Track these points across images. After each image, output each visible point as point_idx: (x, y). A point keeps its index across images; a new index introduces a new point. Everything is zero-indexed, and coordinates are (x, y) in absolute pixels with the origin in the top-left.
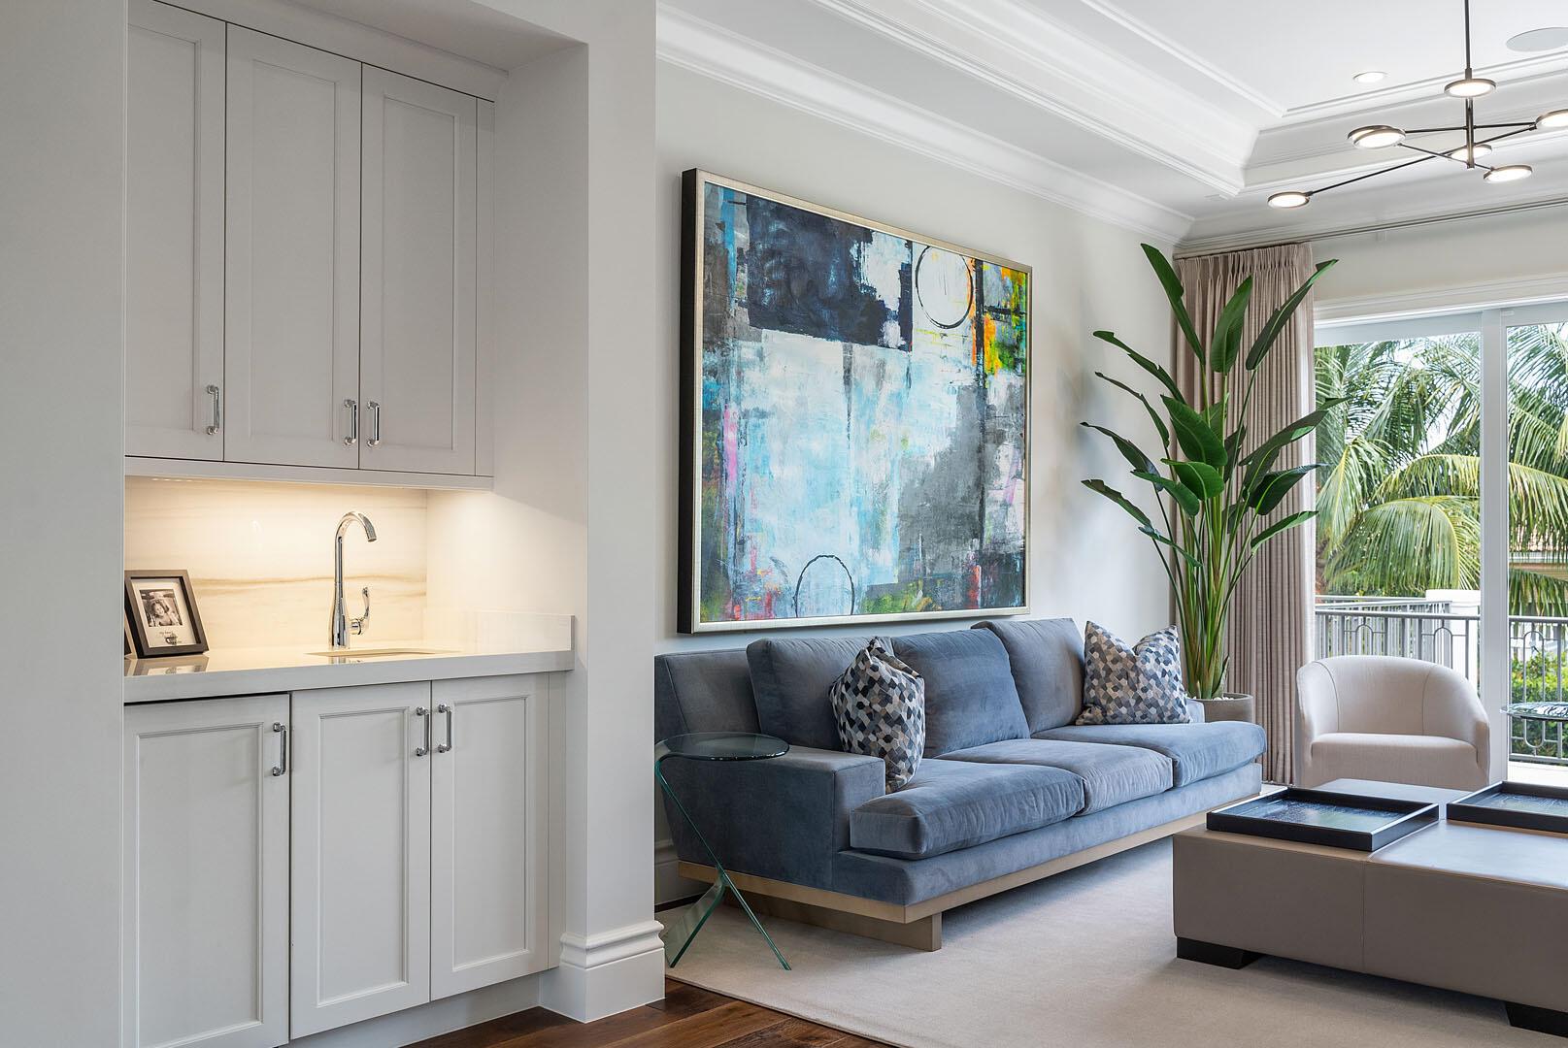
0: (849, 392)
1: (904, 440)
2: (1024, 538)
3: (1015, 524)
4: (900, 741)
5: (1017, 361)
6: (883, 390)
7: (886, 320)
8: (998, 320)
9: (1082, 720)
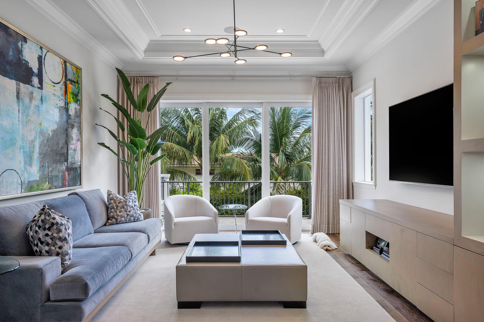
0: (19, 102)
1: (41, 124)
2: (81, 162)
3: (78, 157)
4: (66, 248)
5: (78, 100)
6: (32, 103)
7: (33, 76)
8: (72, 84)
9: (108, 224)
